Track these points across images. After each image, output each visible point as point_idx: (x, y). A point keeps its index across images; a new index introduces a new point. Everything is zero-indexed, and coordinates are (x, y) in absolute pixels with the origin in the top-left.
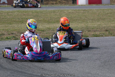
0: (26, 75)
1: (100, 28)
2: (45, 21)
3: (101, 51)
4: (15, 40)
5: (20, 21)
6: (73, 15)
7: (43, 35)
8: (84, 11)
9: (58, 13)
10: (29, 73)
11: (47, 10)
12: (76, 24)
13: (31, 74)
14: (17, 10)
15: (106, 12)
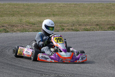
0: (15, 67)
1: (90, 23)
2: (37, 14)
3: (91, 45)
4: (6, 32)
5: (11, 13)
6: (64, 8)
7: (34, 28)
8: (76, 5)
9: (49, 6)
10: (19, 65)
11: (38, 4)
12: (67, 18)
13: (21, 67)
14: (9, 3)
15: (98, 7)
